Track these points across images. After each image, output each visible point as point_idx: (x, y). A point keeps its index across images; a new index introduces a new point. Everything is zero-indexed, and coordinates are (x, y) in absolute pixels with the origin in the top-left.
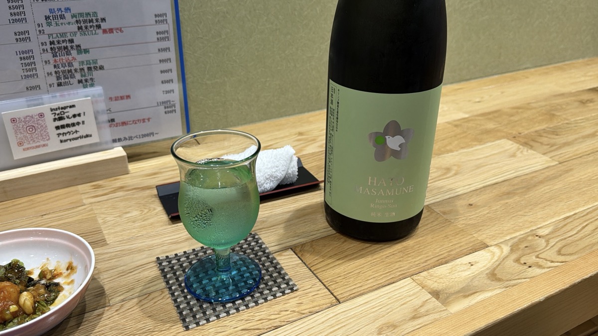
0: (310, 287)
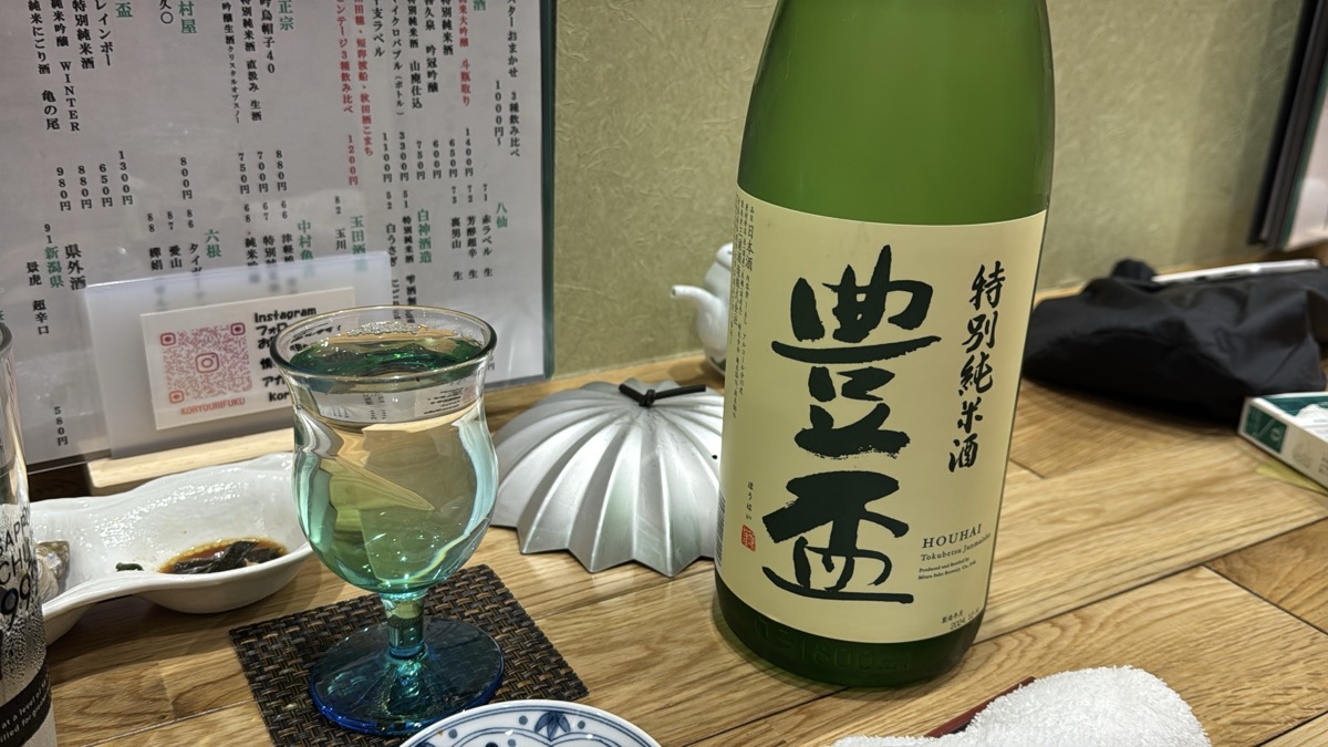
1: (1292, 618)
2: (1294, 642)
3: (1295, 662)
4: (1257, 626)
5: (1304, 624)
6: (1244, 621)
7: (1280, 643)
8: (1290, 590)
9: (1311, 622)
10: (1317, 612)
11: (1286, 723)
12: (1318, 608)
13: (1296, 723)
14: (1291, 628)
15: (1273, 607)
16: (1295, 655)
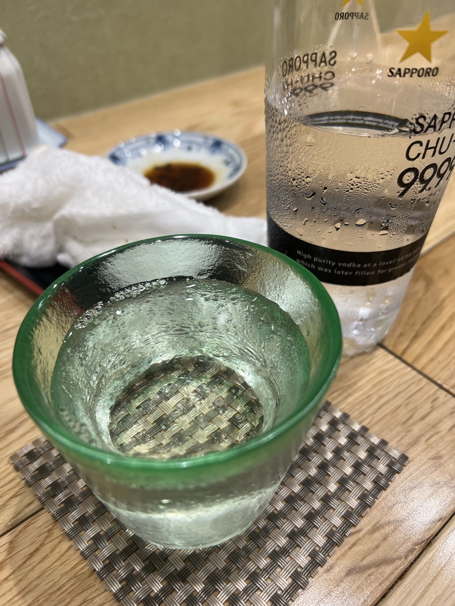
0: (427, 407)
1: (414, 373)
2: (416, 409)
3: (415, 442)
4: (381, 393)
5: (425, 381)
6: (370, 386)
7: (403, 414)
8: (413, 334)
9: (431, 375)
10: (436, 362)
11: (406, 557)
12: (437, 355)
13: (416, 553)
14: (414, 389)
15: (397, 361)
16: (416, 430)
